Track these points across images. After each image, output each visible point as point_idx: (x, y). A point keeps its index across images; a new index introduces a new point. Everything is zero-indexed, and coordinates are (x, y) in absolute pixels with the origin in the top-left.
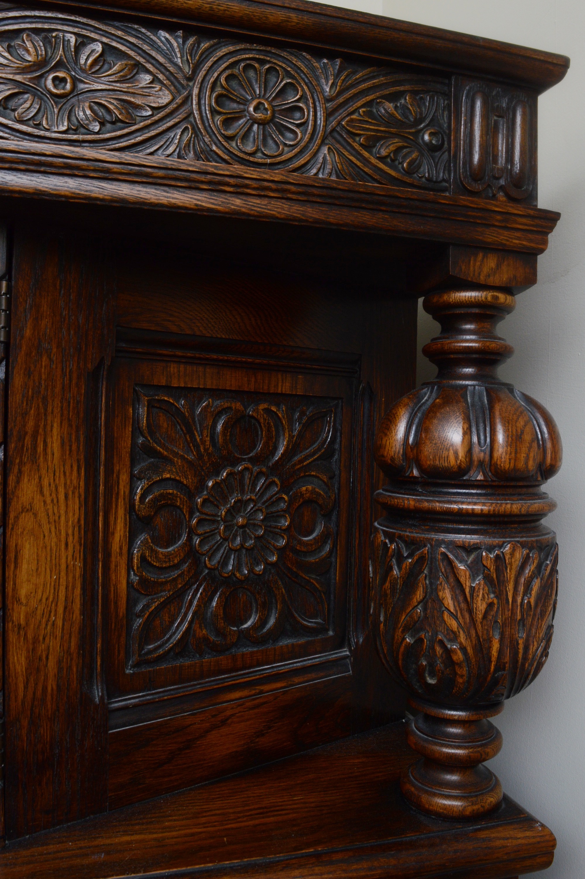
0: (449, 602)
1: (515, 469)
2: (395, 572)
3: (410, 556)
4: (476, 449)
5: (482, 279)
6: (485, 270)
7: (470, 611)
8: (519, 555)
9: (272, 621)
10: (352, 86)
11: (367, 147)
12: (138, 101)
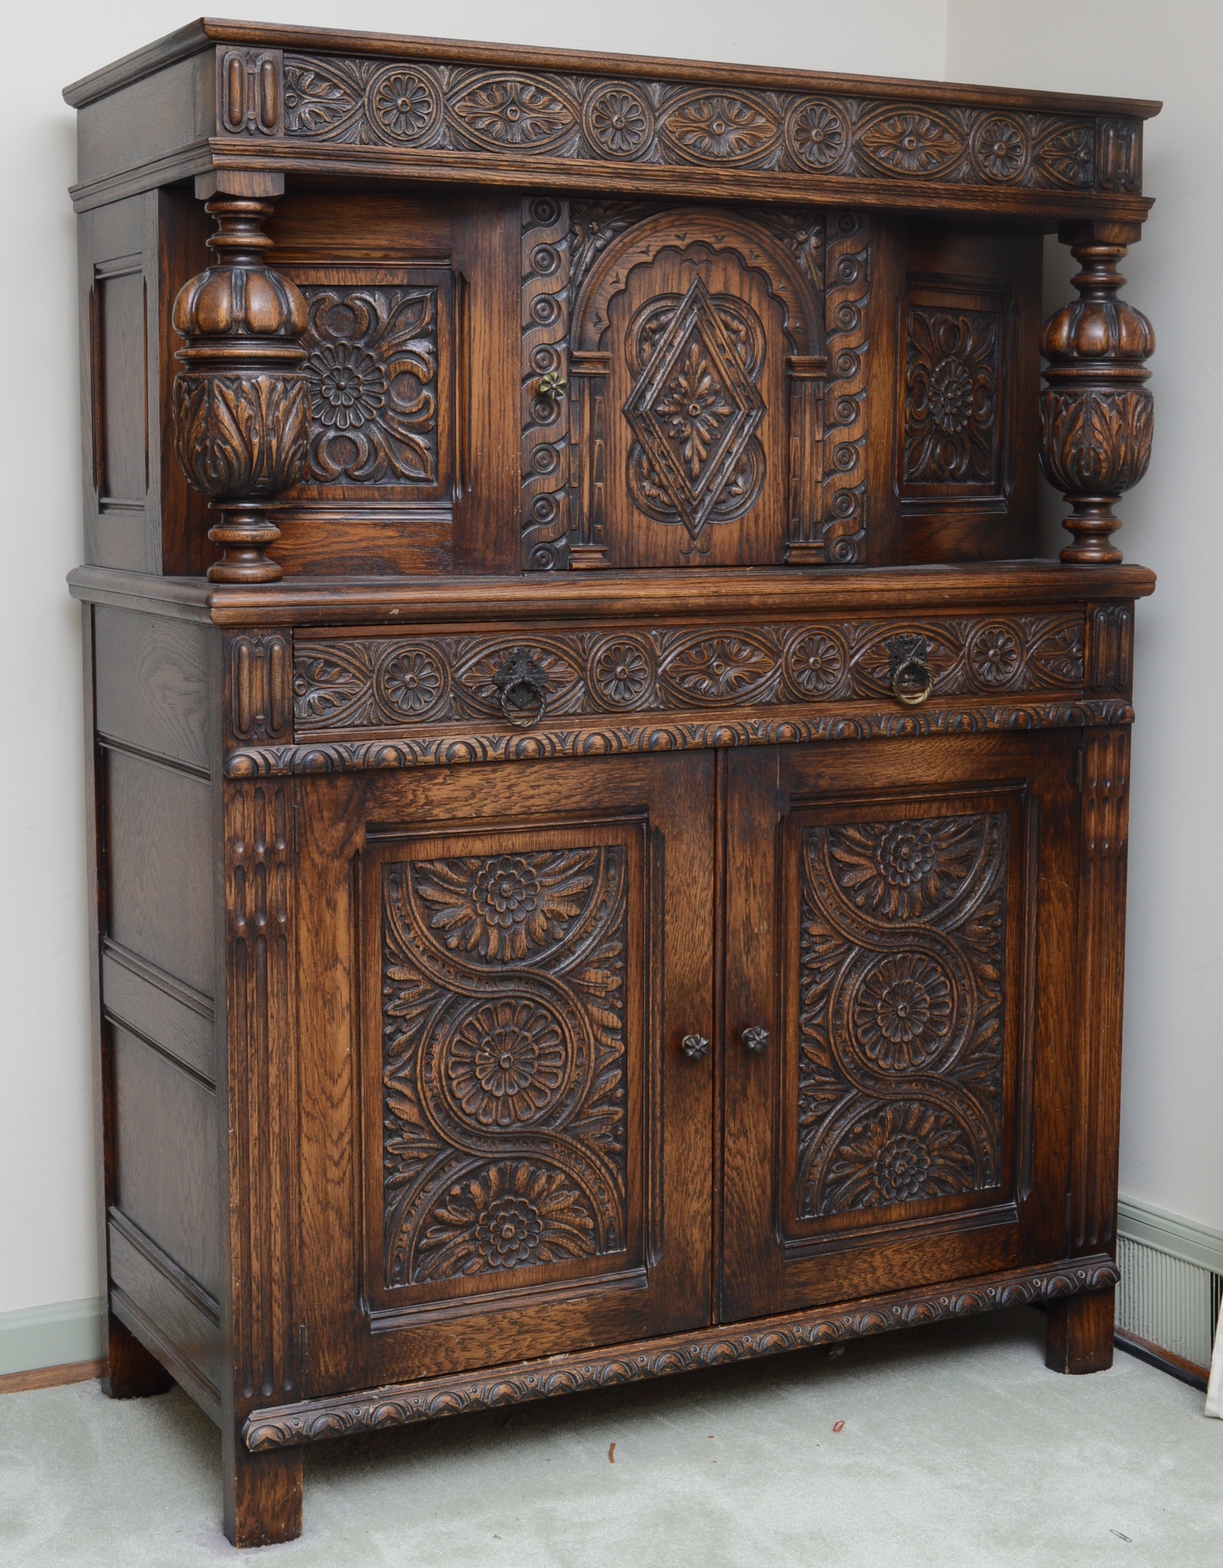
0: (1098, 425)
1: (1132, 350)
2: (1064, 413)
3: (1074, 402)
4: (1111, 339)
5: (1111, 240)
6: (1113, 234)
7: (1109, 430)
8: (1135, 398)
9: (964, 467)
10: (1045, 130)
11: (1052, 166)
12: (947, 150)
